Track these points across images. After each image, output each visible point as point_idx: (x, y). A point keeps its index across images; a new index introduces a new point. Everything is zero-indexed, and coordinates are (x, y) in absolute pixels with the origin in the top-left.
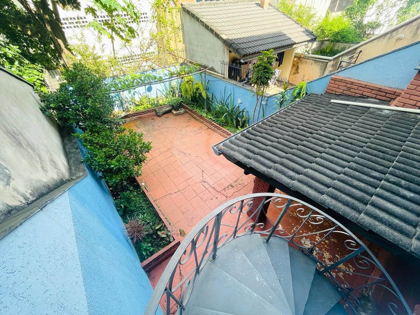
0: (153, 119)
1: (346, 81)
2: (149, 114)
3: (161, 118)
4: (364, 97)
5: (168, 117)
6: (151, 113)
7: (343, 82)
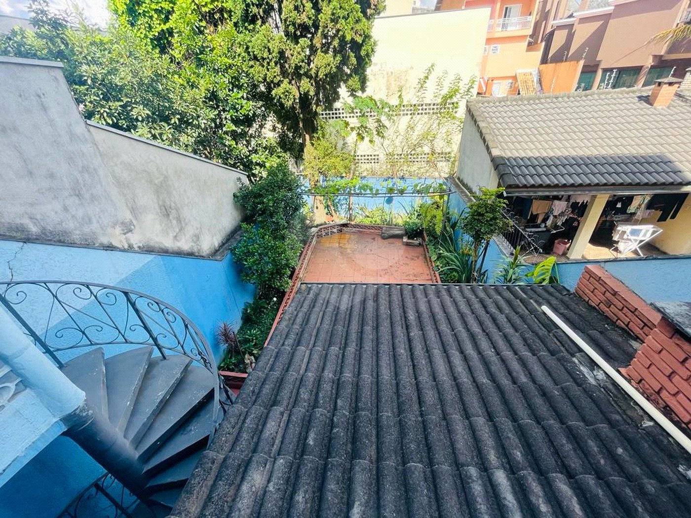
0: (374, 239)
1: (605, 283)
2: (372, 231)
3: (383, 240)
4: (630, 334)
5: (392, 243)
6: (377, 231)
7: (600, 284)
